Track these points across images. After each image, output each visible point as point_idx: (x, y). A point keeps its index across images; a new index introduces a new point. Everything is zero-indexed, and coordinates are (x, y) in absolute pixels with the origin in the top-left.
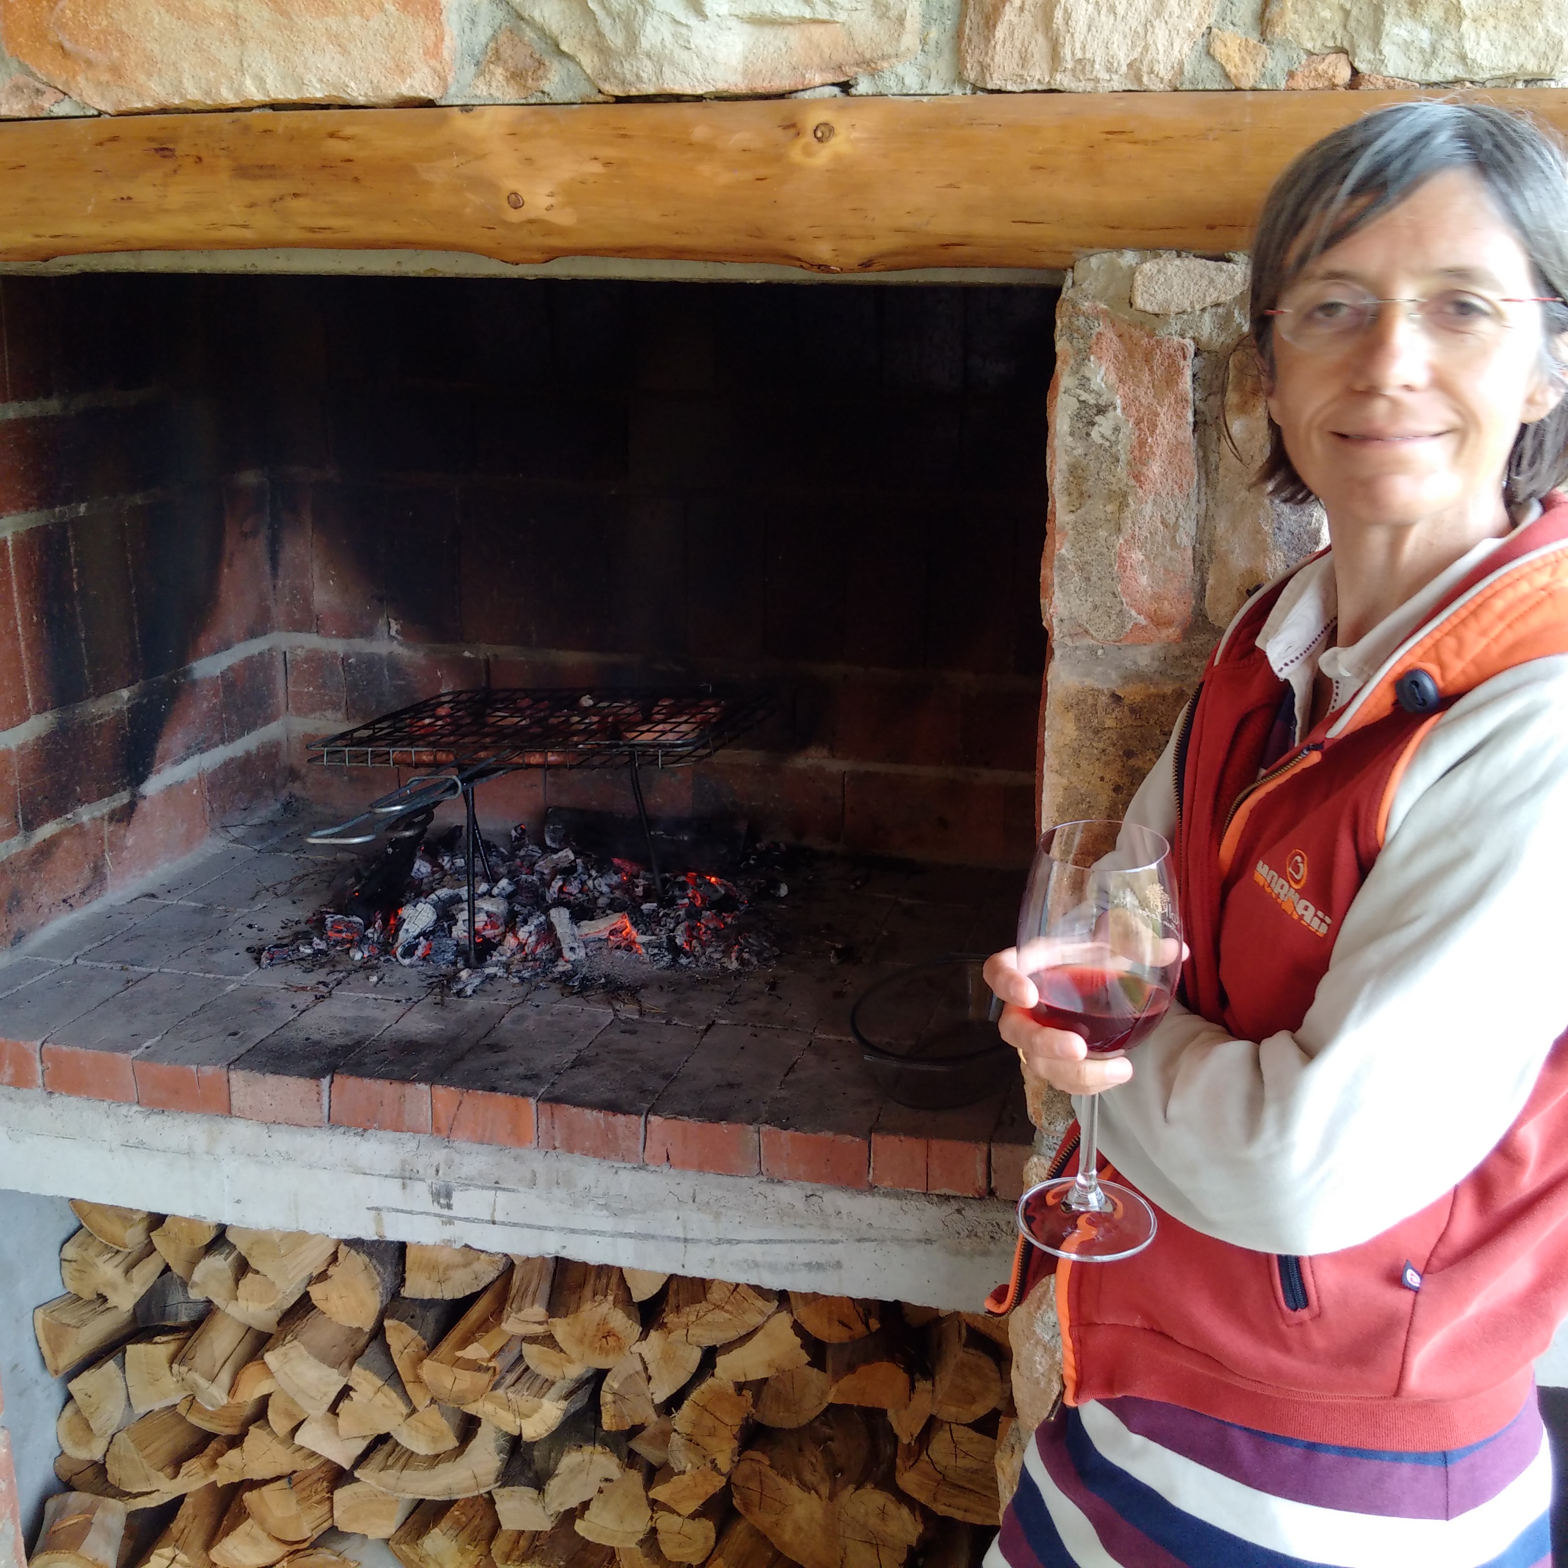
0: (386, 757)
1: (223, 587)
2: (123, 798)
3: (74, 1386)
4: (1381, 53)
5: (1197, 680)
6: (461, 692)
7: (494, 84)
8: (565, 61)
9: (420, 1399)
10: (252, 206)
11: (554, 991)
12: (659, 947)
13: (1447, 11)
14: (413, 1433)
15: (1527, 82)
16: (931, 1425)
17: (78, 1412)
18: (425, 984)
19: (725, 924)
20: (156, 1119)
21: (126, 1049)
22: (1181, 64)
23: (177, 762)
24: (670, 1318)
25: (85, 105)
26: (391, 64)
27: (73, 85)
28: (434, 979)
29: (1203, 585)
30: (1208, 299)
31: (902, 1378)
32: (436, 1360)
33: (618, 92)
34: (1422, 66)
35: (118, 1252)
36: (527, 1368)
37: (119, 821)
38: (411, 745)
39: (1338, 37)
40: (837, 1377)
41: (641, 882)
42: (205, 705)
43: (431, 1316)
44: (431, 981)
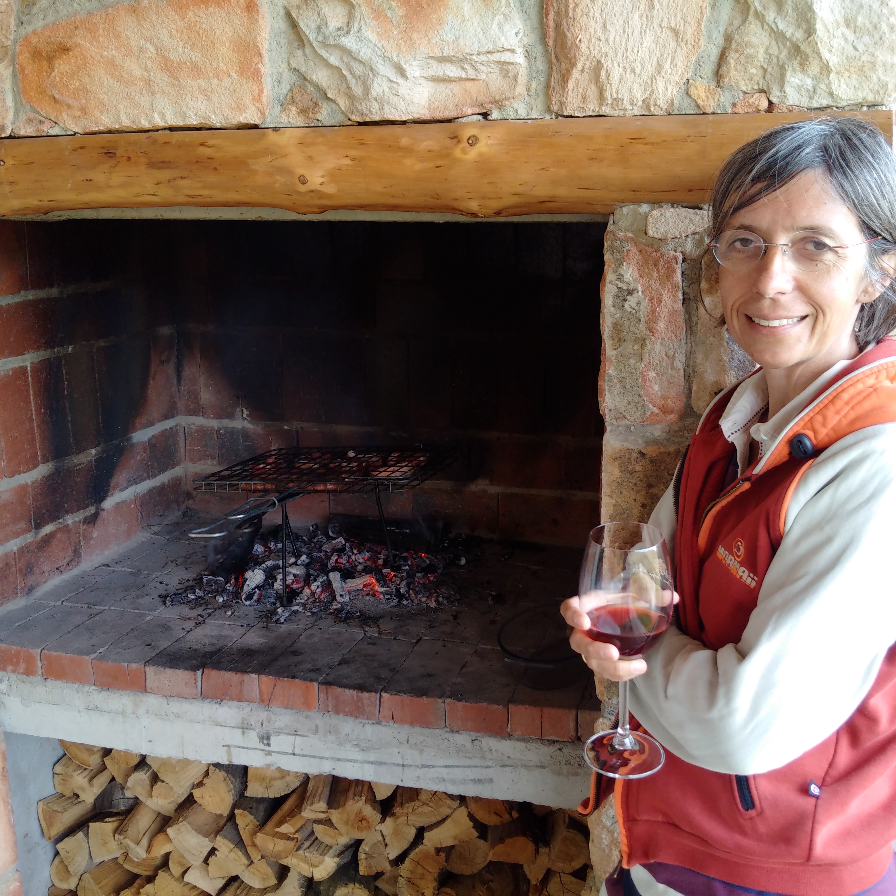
0: (236, 487)
1: (149, 391)
2: (92, 510)
3: (60, 846)
4: (785, 92)
5: (687, 443)
6: (283, 449)
7: (291, 116)
8: (330, 103)
9: (255, 856)
10: (158, 183)
11: (331, 621)
12: (391, 594)
13: (821, 68)
14: (252, 875)
15: (869, 106)
16: (549, 874)
17: (62, 861)
18: (258, 616)
19: (429, 581)
20: (105, 694)
21: (88, 654)
22: (672, 100)
23: (122, 490)
24: (397, 810)
25: (66, 129)
26: (234, 105)
27: (60, 118)
28: (264, 613)
29: (690, 390)
30: (689, 230)
31: (531, 846)
32: (264, 834)
33: (359, 120)
34: (808, 100)
35: (85, 769)
36: (317, 838)
37: (89, 523)
38: (251, 480)
39: (761, 83)
40: (493, 846)
41: (382, 556)
42: (139, 457)
43: (262, 807)
44: (261, 614)
